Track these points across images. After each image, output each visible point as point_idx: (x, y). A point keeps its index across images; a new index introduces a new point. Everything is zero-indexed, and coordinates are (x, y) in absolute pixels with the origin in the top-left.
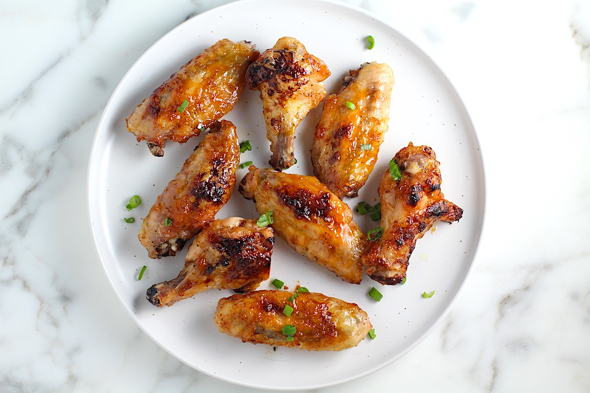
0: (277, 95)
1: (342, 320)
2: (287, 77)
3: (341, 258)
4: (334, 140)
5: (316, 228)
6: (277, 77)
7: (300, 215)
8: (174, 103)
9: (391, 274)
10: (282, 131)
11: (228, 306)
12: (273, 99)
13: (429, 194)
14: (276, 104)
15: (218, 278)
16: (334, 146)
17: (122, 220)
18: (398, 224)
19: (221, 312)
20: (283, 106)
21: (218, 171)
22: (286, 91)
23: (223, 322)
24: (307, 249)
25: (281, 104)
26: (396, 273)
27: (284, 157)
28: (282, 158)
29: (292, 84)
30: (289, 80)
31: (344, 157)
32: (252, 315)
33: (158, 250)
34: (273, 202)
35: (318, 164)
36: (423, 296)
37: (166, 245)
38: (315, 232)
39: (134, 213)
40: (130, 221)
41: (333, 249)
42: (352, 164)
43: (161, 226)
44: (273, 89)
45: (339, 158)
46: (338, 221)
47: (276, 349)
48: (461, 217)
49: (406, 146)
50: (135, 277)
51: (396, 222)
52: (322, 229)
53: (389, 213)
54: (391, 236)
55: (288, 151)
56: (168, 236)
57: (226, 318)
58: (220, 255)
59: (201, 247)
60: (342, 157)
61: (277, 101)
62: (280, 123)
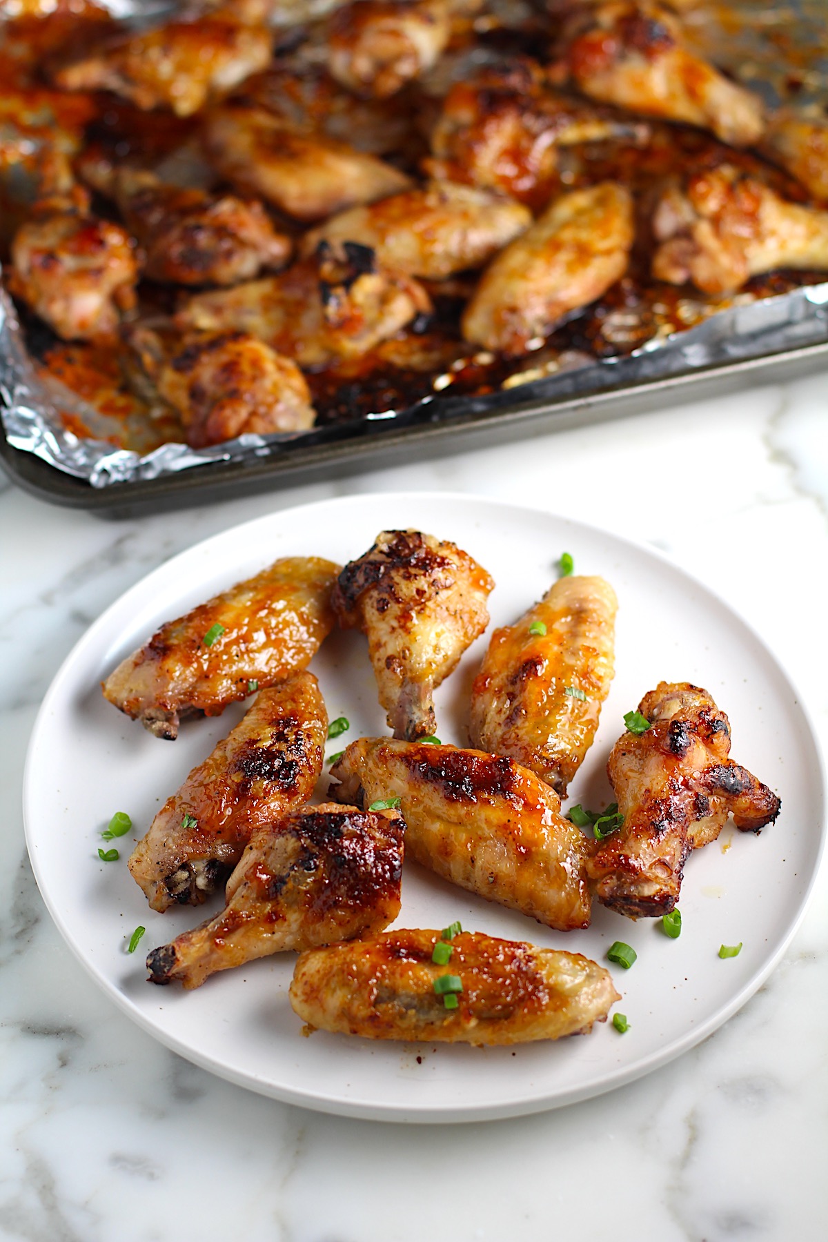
0: (394, 609)
1: (555, 971)
2: (413, 571)
3: (546, 870)
4: (510, 689)
5: (491, 812)
6: (393, 574)
7: (455, 790)
8: (196, 635)
9: (649, 890)
10: (409, 675)
11: (317, 957)
12: (387, 619)
13: (708, 740)
14: (393, 629)
15: (295, 912)
16: (512, 697)
17: (95, 857)
18: (653, 794)
19: (304, 970)
20: (408, 631)
21: (288, 735)
22: (412, 599)
23: (308, 989)
24: (473, 861)
25: (403, 627)
26: (658, 887)
27: (415, 717)
28: (411, 721)
29: (422, 583)
30: (416, 575)
31: (532, 709)
32: (368, 965)
33: (169, 882)
34: (400, 782)
35: (483, 735)
36: (723, 954)
37: (186, 874)
38: (487, 821)
39: (117, 844)
40: (111, 857)
41: (527, 855)
42: (551, 720)
43: (176, 835)
44: (386, 596)
45: (524, 712)
46: (531, 801)
47: (423, 1061)
48: (778, 813)
49: (654, 688)
50: (122, 949)
51: (648, 791)
52: (500, 813)
53: (633, 784)
54: (641, 817)
55: (422, 706)
56: (189, 849)
57: (316, 980)
58: (298, 844)
59: (257, 848)
60: (529, 709)
61: (395, 624)
62: (403, 661)
